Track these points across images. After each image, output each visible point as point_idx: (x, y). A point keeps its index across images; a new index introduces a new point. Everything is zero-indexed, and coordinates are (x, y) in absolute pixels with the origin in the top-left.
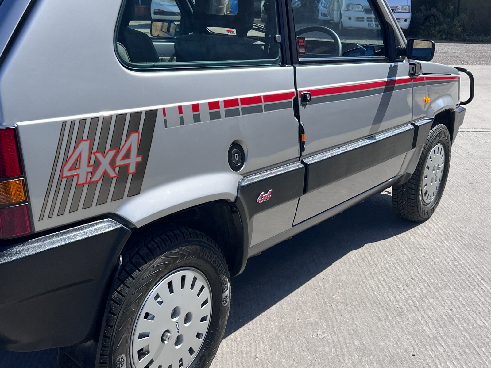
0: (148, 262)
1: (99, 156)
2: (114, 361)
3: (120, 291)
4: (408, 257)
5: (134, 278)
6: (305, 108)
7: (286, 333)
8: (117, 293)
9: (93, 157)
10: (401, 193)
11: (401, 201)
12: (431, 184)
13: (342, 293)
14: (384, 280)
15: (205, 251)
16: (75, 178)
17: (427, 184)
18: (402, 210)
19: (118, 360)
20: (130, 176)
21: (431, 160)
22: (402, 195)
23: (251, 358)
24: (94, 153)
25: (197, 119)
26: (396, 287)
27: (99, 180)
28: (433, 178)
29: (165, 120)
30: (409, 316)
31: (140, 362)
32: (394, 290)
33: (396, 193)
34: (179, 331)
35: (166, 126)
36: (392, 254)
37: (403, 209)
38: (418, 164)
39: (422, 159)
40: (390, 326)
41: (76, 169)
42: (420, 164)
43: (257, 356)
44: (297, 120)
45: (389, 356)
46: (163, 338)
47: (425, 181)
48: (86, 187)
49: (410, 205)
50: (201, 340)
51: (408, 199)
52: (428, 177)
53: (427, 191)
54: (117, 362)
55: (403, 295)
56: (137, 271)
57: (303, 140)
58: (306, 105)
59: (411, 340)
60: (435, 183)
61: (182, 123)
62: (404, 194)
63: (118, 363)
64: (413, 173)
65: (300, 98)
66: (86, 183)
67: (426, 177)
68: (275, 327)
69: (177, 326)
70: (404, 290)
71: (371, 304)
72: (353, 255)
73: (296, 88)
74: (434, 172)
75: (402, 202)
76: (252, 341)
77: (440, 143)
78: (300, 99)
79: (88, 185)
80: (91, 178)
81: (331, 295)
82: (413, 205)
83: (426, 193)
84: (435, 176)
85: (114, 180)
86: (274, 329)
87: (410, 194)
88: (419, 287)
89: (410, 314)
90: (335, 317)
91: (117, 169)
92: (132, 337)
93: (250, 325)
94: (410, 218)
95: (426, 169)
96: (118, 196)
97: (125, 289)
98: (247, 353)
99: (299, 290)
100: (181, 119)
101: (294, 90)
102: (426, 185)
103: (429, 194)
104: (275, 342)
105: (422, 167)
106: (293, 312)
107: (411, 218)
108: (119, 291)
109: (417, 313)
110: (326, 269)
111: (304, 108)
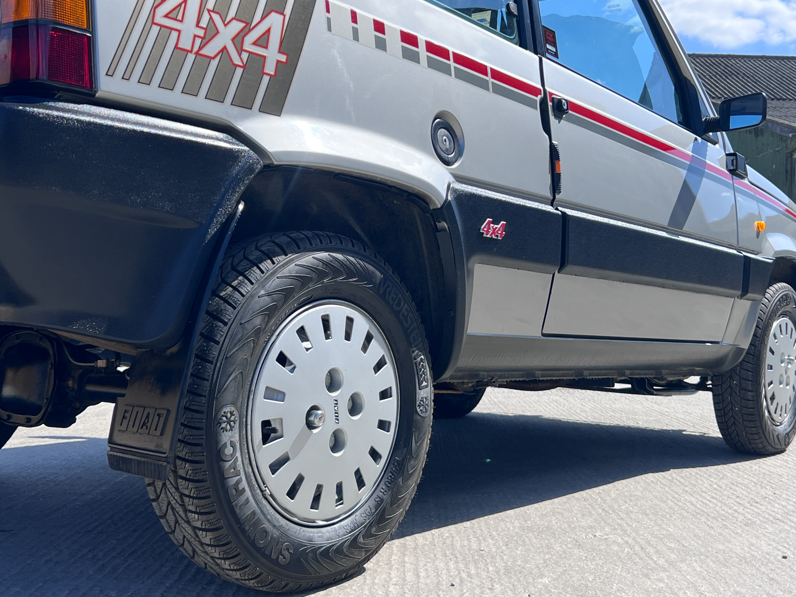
0: (289, 254)
1: (216, 17)
2: (218, 411)
3: (237, 286)
4: (751, 481)
5: (262, 272)
6: (559, 123)
7: (535, 533)
8: (230, 289)
9: (206, 17)
10: (729, 390)
11: (730, 407)
12: (781, 386)
13: (635, 505)
14: (713, 497)
15: (388, 286)
16: (174, 34)
17: (773, 382)
18: (733, 426)
19: (224, 413)
20: (266, 79)
21: (776, 341)
22: (731, 395)
23: (470, 551)
24: (209, 11)
25: (381, 45)
26: (735, 503)
27: (214, 58)
28: (781, 375)
29: (329, 20)
30: (767, 526)
31: (264, 446)
32: (733, 505)
33: (720, 392)
34: (338, 420)
35: (329, 29)
36: (723, 478)
37: (734, 424)
38: (754, 335)
39: (760, 329)
40: (731, 533)
41: (175, 19)
42: (758, 335)
43: (482, 549)
44: (547, 136)
45: (737, 557)
46: (310, 419)
47: (768, 375)
48: (191, 57)
49: (747, 413)
50: (378, 466)
51: (742, 400)
52: (773, 368)
53: (773, 395)
54: (223, 416)
55: (750, 509)
56: (269, 261)
57: (557, 171)
58: (561, 119)
59: (774, 544)
60: (788, 387)
61: (356, 37)
62: (734, 391)
63: (224, 419)
64: (747, 348)
65: (550, 101)
66: (191, 52)
67: (771, 367)
68: (514, 527)
69: (336, 408)
70: (752, 505)
71: (693, 515)
72: (650, 477)
73: (543, 84)
74: (783, 365)
75: (732, 409)
76: (471, 537)
77: (788, 317)
78: (550, 104)
79: (194, 56)
80: (200, 48)
81: (616, 506)
82: (751, 412)
83: (773, 398)
84: (786, 373)
85: (239, 71)
86: (511, 528)
87: (745, 390)
88: (778, 504)
89: (768, 525)
90: (627, 523)
91: (245, 56)
92: (253, 388)
93: (467, 524)
94: (748, 443)
95: (769, 353)
96: (244, 102)
97: (246, 284)
98: (463, 546)
99: (556, 500)
100: (355, 32)
101: (540, 87)
102: (771, 383)
103: (778, 404)
104: (515, 539)
105: (761, 343)
106: (548, 516)
107: (750, 443)
108: (234, 285)
109: (782, 524)
110: (604, 486)
111: (557, 121)
